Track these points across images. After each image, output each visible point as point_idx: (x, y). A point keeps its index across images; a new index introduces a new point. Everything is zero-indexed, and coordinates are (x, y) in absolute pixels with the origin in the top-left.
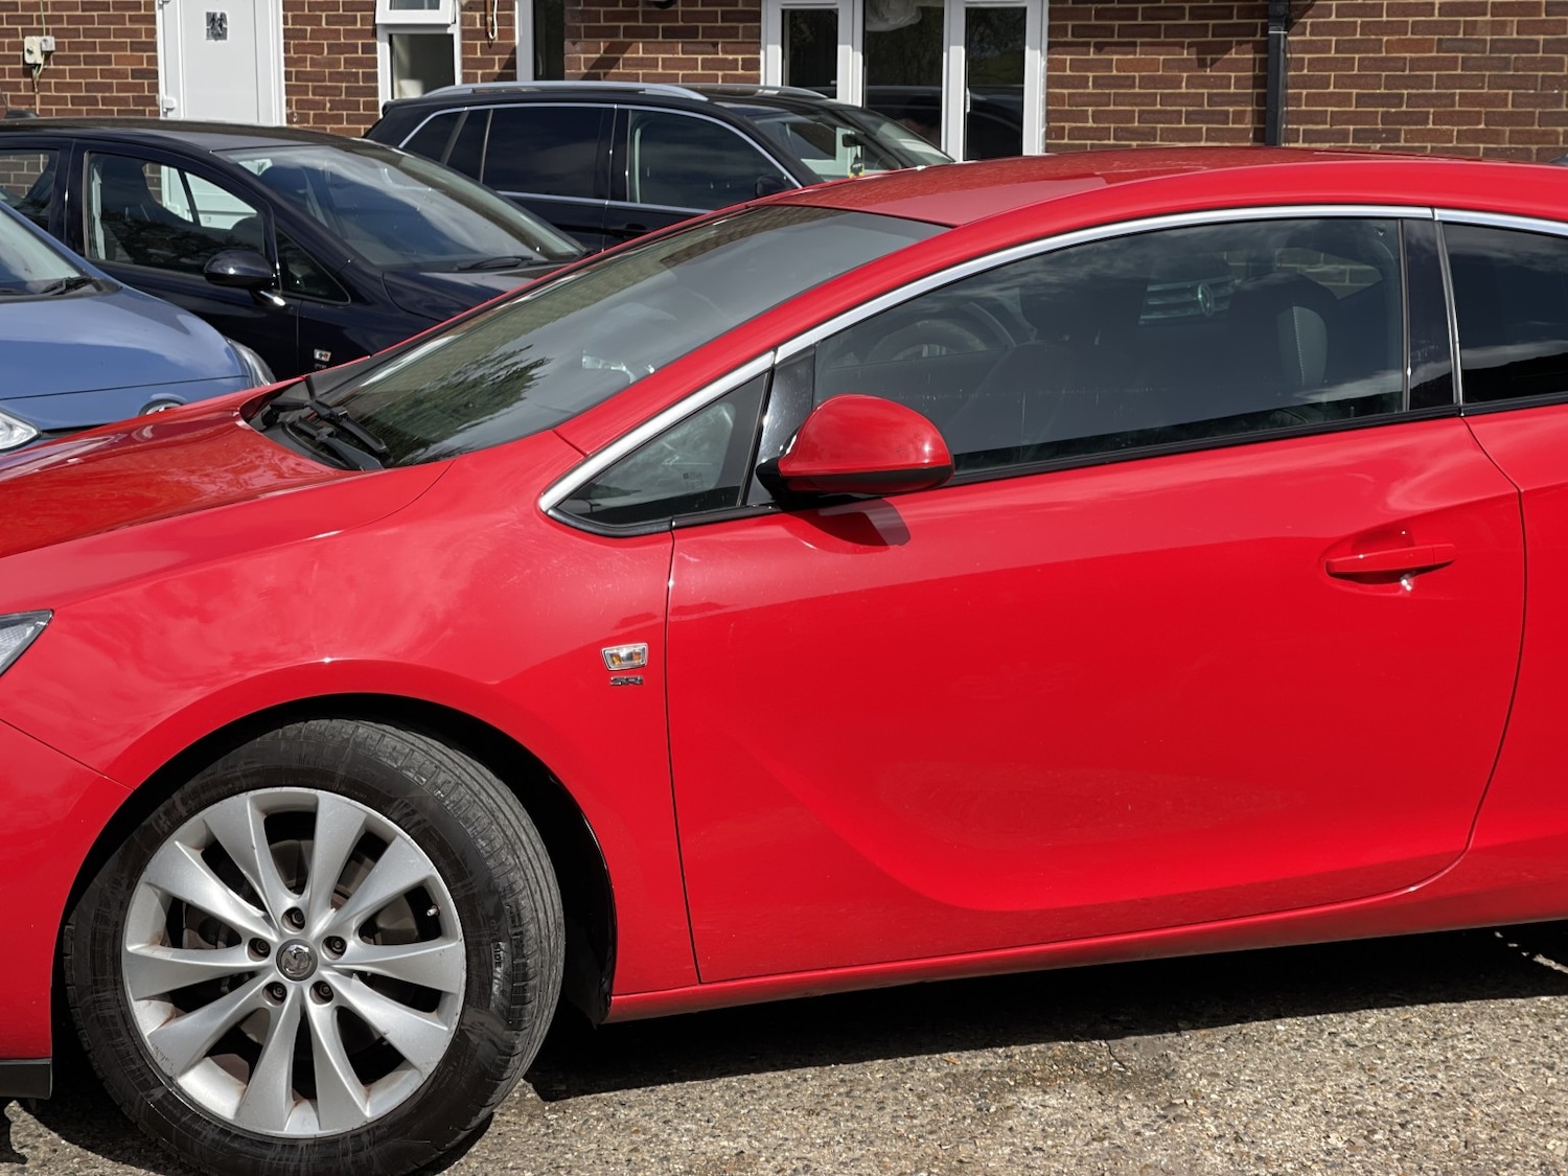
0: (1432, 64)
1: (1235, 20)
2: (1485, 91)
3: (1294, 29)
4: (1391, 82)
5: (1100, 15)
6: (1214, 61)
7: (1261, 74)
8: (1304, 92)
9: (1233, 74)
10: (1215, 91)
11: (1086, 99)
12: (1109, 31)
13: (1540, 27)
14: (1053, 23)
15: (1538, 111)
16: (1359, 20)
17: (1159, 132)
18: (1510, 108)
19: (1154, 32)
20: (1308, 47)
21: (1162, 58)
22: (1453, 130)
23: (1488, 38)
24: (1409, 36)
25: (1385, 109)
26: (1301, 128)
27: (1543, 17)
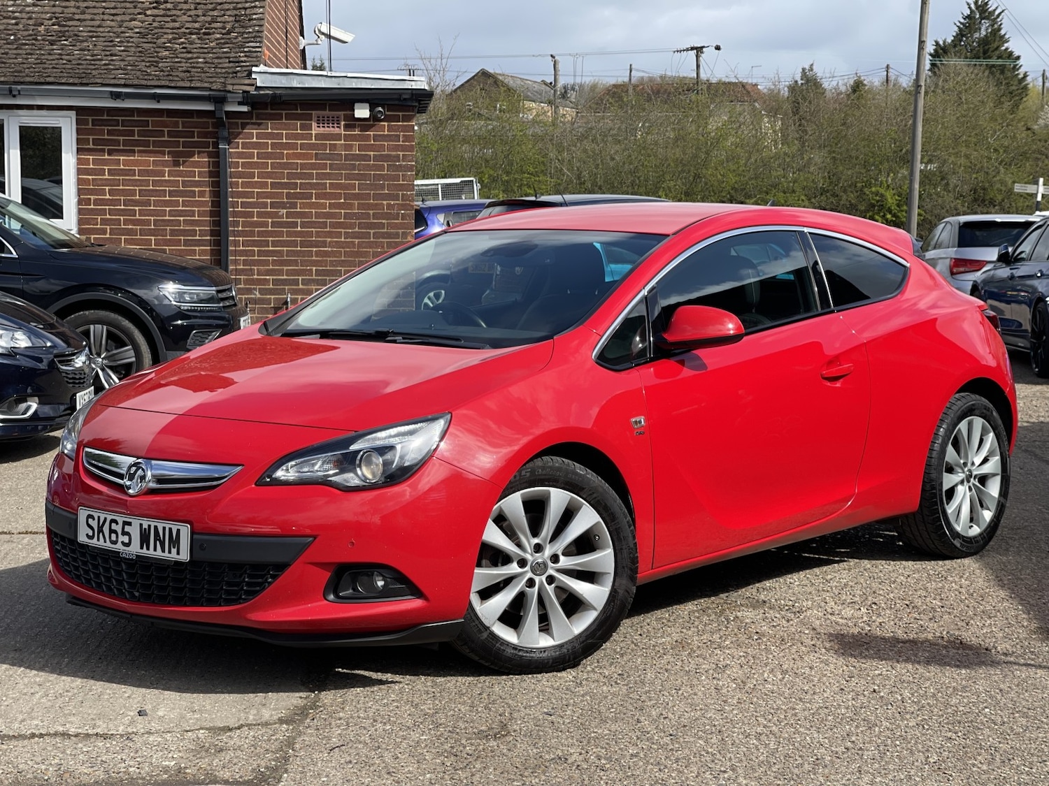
0: (313, 166)
1: (196, 139)
2: (343, 181)
3: (231, 145)
4: (290, 176)
5: (110, 133)
6: (184, 162)
7: (213, 170)
8: (240, 180)
9: (196, 170)
10: (186, 179)
11: (104, 182)
12: (117, 143)
13: (371, 148)
14: (79, 137)
15: (372, 192)
16: (270, 142)
17: (152, 202)
18: (357, 191)
19: (147, 144)
20: (240, 155)
21: (152, 159)
22: (326, 203)
23: (343, 153)
24: (299, 151)
25: (287, 191)
26: (240, 200)
27: (372, 142)
